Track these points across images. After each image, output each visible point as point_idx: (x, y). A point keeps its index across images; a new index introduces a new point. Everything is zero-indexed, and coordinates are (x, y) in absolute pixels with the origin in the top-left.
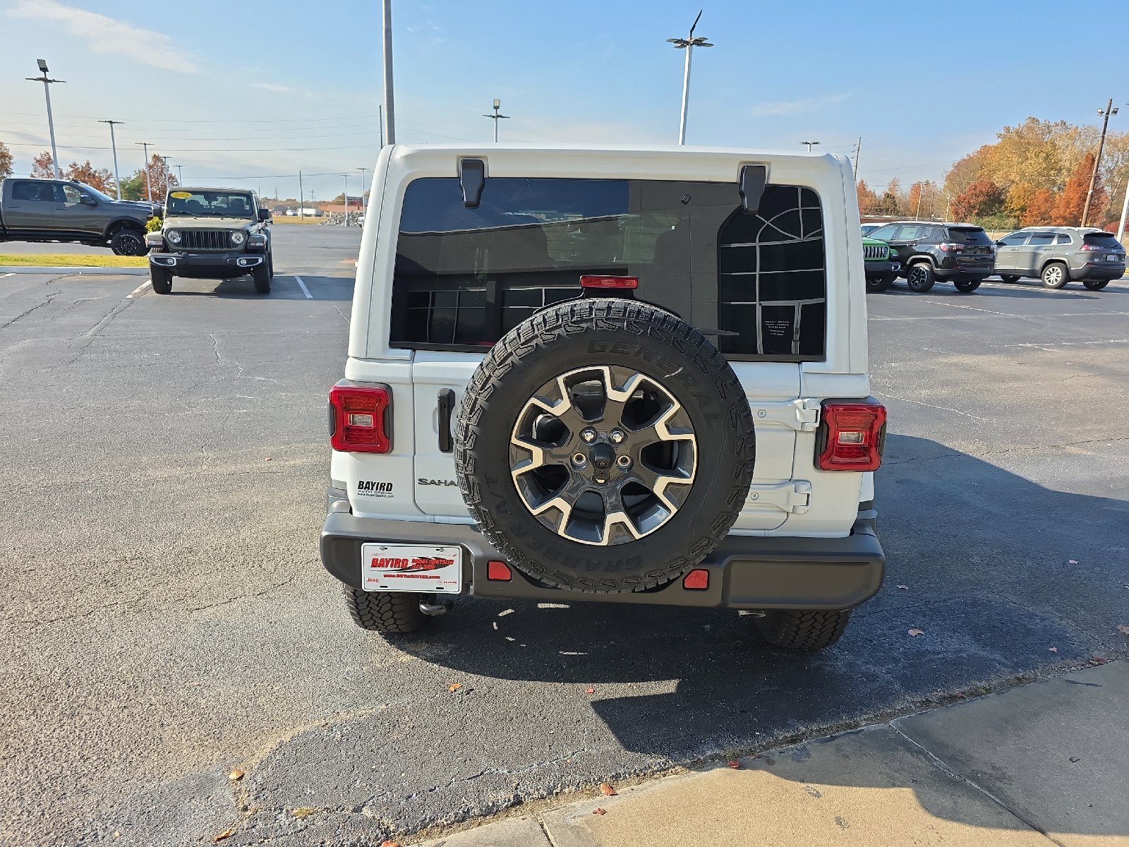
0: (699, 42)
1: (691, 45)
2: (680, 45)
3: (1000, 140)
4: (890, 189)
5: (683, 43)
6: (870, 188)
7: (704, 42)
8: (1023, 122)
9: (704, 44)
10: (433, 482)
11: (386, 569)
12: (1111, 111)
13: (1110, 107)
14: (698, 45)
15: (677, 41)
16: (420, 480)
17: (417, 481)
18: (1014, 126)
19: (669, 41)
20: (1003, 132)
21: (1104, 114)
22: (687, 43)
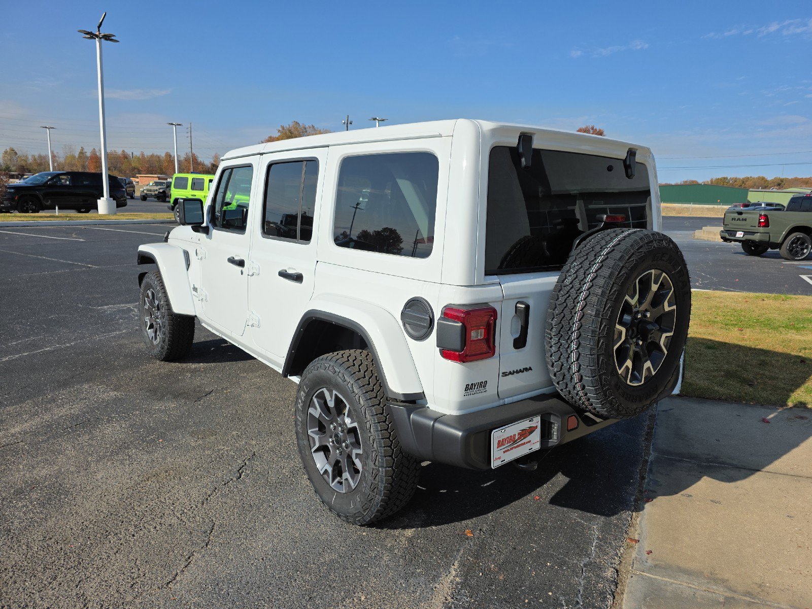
0: (107, 37)
1: (100, 38)
2: (89, 36)
3: (279, 134)
4: (215, 161)
5: (92, 36)
6: (200, 159)
7: (112, 38)
8: (291, 125)
9: (112, 40)
10: (510, 373)
11: (504, 447)
12: (349, 123)
13: (348, 120)
14: (106, 39)
15: (88, 33)
16: (503, 373)
17: (501, 374)
18: (286, 125)
19: (80, 31)
20: (281, 129)
21: (346, 124)
22: (97, 36)
